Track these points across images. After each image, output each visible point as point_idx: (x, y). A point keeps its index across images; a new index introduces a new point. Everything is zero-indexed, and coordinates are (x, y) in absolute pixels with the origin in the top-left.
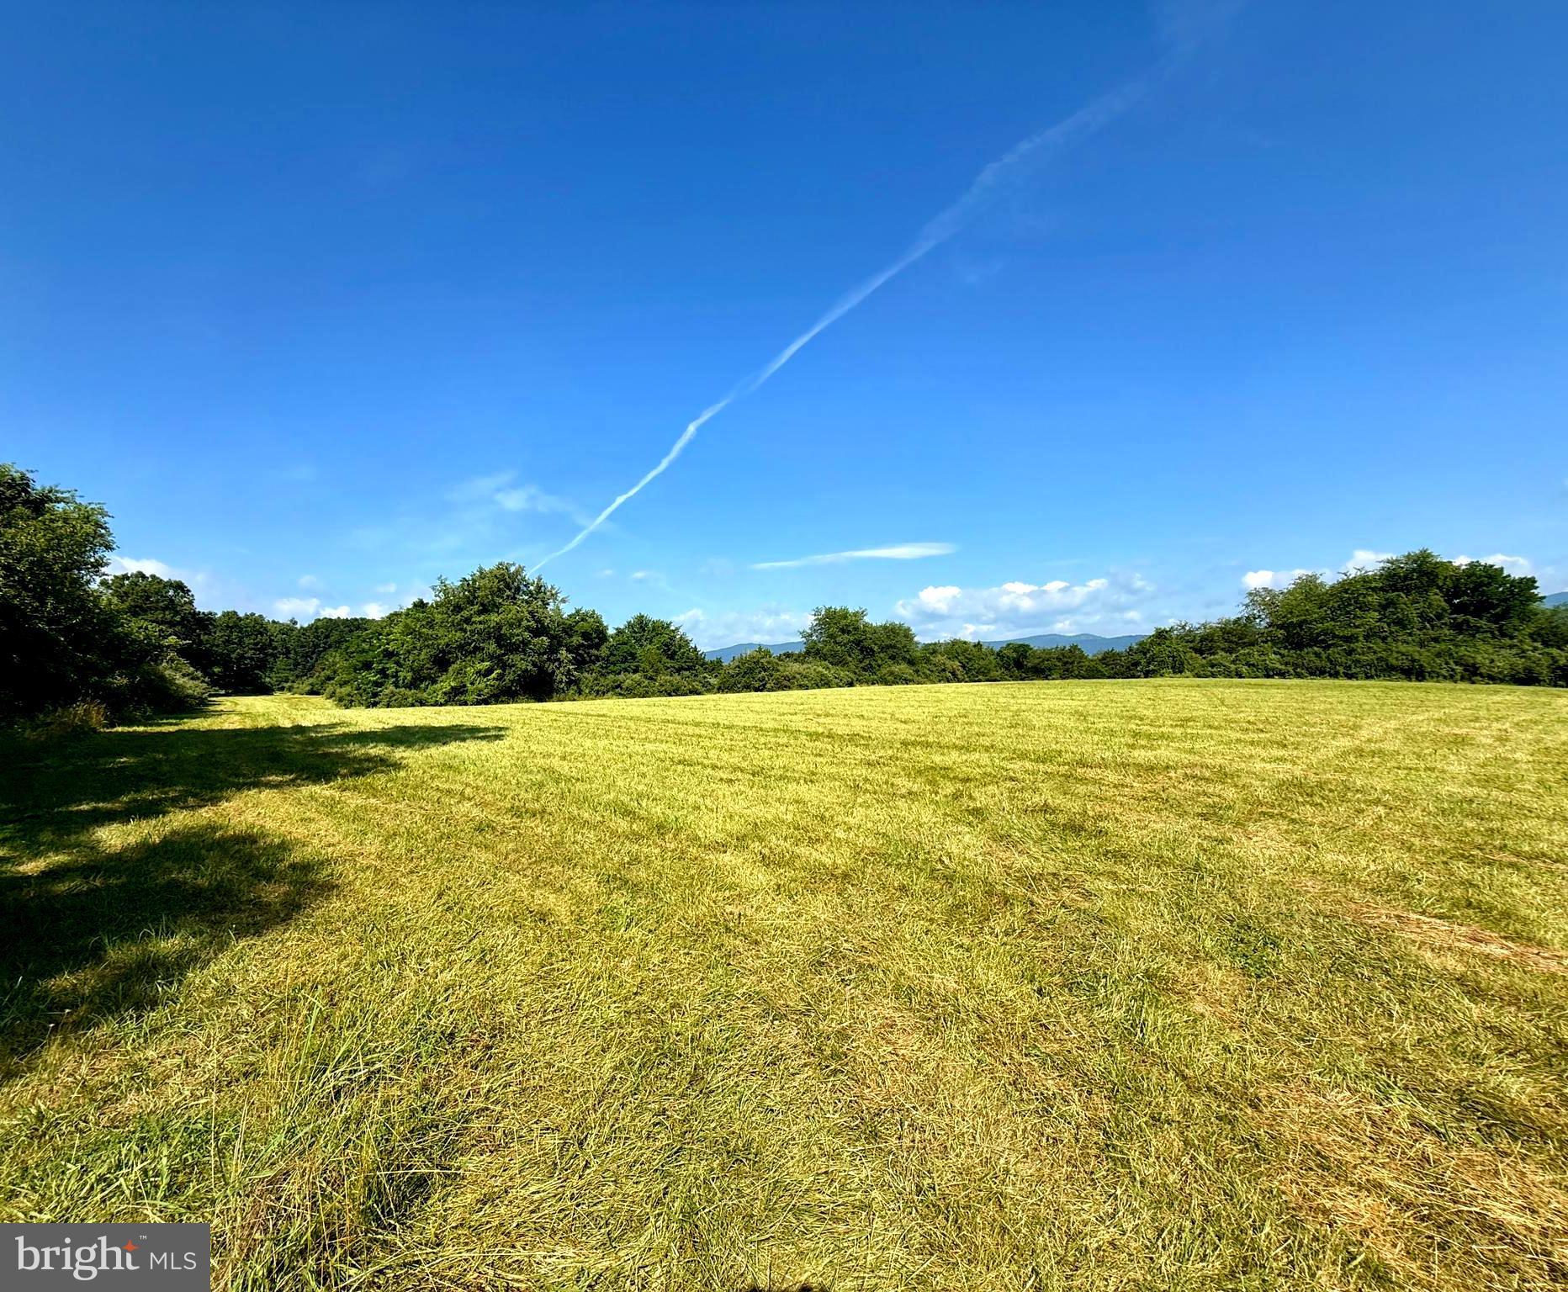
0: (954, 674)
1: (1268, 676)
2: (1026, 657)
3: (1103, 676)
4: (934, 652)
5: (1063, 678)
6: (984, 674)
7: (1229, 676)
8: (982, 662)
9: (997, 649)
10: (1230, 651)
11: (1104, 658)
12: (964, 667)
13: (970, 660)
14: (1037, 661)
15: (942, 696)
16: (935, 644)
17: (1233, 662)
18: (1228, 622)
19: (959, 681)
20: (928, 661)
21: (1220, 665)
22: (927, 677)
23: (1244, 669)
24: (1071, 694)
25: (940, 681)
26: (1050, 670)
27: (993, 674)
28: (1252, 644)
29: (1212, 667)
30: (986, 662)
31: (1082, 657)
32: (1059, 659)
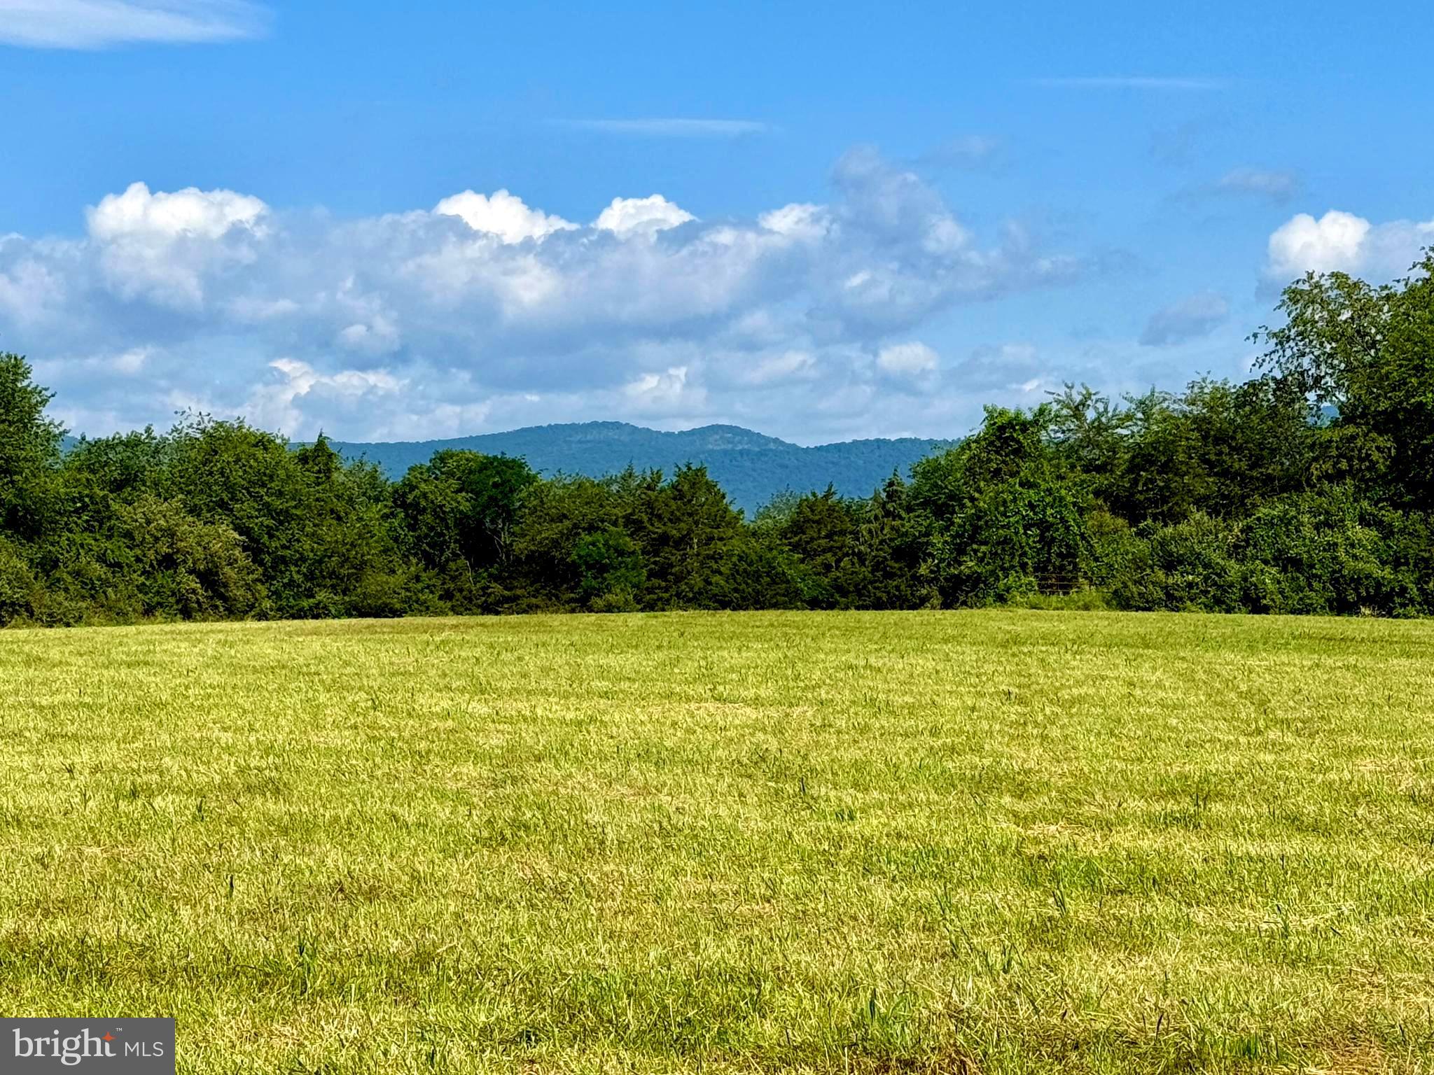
0: (209, 578)
1: (1342, 607)
2: (509, 515)
3: (789, 599)
4: (126, 482)
5: (649, 602)
6: (340, 584)
7: (1219, 603)
8: (331, 532)
9: (393, 475)
10: (1223, 507)
11: (797, 527)
12: (254, 549)
13: (283, 517)
14: (550, 532)
15: (158, 685)
16: (132, 443)
17: (1236, 551)
18: (1218, 399)
19: (233, 612)
20: (100, 520)
21: (1195, 560)
22: (91, 589)
23: (1269, 578)
24: (707, 675)
25: (148, 612)
26: (601, 569)
27: (375, 583)
28: (1293, 484)
29: (1170, 565)
30: (349, 531)
31: (722, 519)
32: (633, 525)
